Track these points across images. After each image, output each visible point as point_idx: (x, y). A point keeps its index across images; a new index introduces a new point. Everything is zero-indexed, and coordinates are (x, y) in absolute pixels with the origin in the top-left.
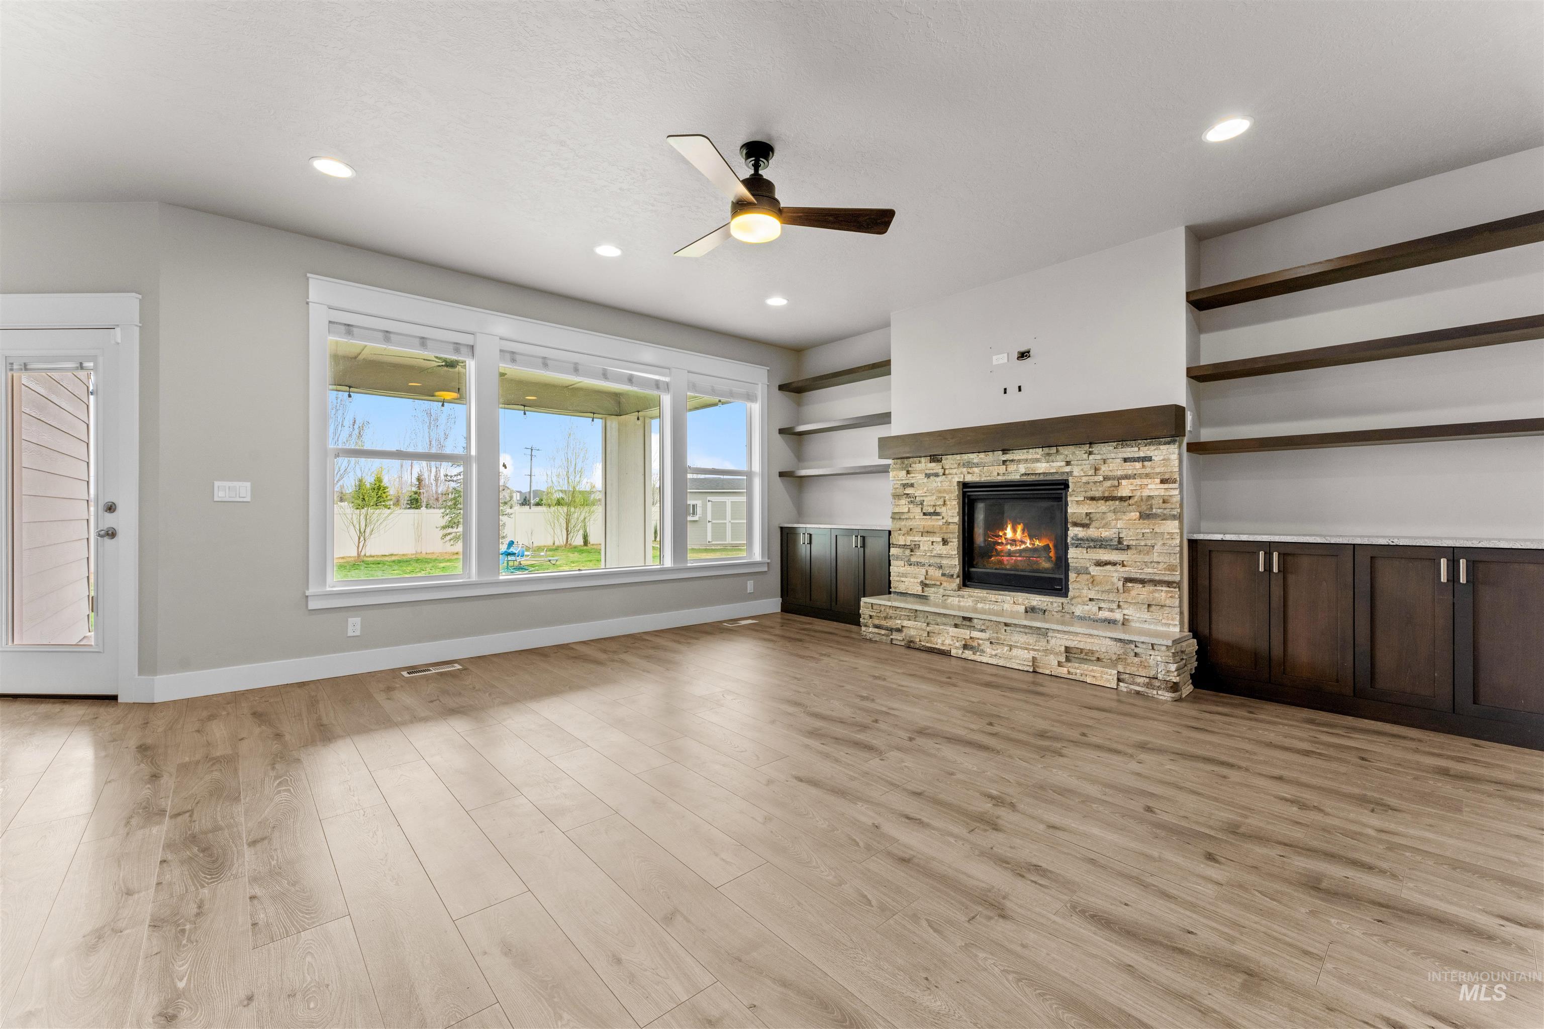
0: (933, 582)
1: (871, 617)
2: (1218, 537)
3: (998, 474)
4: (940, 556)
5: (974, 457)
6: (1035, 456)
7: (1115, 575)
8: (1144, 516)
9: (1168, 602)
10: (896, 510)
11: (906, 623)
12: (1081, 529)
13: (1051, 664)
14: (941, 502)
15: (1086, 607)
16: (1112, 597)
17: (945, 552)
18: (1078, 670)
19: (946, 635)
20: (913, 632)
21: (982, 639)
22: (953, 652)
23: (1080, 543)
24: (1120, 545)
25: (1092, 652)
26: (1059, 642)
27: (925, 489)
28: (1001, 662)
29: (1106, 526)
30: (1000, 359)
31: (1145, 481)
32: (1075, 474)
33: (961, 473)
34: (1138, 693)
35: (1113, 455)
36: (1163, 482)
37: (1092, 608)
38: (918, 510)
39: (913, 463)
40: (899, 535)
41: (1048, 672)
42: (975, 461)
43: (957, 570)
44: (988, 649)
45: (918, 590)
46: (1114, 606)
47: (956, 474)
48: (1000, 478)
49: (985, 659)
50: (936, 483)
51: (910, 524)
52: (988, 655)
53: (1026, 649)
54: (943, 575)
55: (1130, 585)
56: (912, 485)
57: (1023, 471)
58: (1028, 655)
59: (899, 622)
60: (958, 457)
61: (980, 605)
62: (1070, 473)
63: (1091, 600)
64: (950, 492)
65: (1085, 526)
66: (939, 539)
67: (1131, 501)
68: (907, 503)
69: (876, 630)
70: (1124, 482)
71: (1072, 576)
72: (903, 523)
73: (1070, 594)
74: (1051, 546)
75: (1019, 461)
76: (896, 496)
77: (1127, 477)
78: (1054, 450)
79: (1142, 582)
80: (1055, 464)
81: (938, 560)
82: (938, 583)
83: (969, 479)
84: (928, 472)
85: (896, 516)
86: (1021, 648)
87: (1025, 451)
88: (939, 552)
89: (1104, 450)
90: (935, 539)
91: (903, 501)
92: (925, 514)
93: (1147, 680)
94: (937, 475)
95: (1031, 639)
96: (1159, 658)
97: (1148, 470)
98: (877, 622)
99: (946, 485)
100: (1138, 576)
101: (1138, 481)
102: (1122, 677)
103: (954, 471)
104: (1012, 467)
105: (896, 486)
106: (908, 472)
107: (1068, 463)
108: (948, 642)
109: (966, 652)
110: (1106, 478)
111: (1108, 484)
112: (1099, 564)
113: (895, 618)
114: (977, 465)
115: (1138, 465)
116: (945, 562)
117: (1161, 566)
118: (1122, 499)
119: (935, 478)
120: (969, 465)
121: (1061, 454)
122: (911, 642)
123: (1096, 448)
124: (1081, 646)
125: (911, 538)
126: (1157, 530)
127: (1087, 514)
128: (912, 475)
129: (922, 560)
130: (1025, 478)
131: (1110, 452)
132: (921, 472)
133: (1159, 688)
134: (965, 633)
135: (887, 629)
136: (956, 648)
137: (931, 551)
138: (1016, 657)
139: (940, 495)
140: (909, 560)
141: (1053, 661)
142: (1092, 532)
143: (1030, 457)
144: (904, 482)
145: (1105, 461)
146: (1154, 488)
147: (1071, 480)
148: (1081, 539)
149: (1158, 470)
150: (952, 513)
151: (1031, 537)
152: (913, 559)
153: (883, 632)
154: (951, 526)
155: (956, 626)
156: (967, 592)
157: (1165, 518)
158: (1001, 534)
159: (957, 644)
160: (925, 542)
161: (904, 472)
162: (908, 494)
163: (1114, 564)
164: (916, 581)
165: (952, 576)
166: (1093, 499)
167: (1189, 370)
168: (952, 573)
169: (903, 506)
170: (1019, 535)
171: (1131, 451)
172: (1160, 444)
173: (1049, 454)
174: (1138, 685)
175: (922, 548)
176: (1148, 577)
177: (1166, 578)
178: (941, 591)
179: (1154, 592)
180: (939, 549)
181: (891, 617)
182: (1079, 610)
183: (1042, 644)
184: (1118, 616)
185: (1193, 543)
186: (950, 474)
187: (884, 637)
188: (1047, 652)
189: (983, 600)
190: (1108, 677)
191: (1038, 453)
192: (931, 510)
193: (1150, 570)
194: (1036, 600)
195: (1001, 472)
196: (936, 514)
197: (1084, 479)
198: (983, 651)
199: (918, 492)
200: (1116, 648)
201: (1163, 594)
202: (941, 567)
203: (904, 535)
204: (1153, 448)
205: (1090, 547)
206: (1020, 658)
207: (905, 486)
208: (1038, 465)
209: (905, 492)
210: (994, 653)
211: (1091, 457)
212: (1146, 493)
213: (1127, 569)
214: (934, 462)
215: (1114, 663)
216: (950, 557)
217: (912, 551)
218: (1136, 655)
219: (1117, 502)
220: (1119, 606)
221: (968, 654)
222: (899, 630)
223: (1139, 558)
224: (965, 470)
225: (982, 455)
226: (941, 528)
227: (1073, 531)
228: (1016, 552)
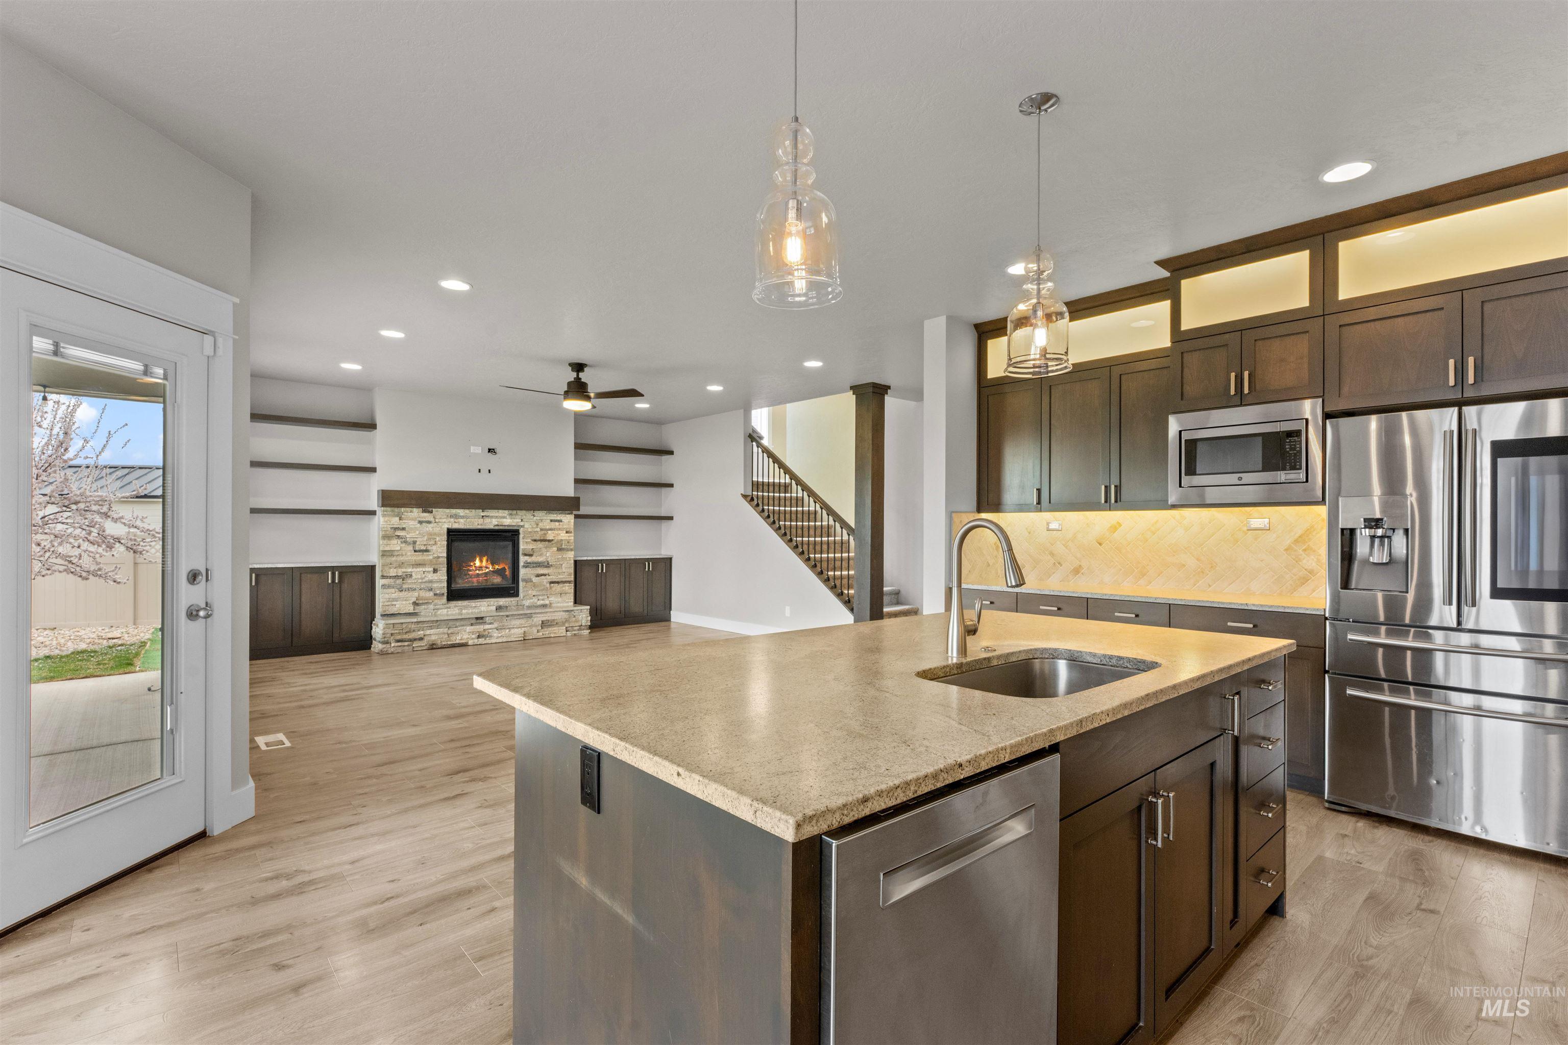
0: (426, 601)
1: (392, 634)
2: (585, 558)
3: (478, 524)
4: (431, 582)
5: (461, 512)
6: (504, 515)
7: (545, 580)
8: (559, 550)
9: (569, 591)
10: (387, 548)
11: (428, 632)
12: (528, 557)
13: (534, 633)
14: (432, 542)
15: (532, 600)
16: (544, 592)
17: (436, 578)
18: (547, 632)
19: (463, 633)
20: (433, 638)
21: (490, 629)
22: (470, 642)
23: (527, 565)
24: (547, 565)
25: (554, 620)
26: (538, 619)
27: (417, 532)
28: (505, 640)
29: (541, 555)
30: (476, 450)
31: (560, 532)
32: (526, 526)
33: (449, 522)
34: (575, 634)
35: (545, 518)
36: (567, 532)
37: (535, 600)
38: (411, 548)
39: (405, 512)
40: (390, 568)
41: (531, 637)
42: (461, 514)
43: (445, 591)
44: (496, 634)
45: (410, 609)
46: (546, 597)
47: (445, 522)
48: (479, 527)
49: (494, 641)
50: (429, 528)
51: (401, 559)
52: (496, 637)
53: (519, 628)
54: (435, 595)
55: (552, 585)
56: (404, 529)
57: (496, 523)
58: (521, 631)
59: (422, 632)
60: (448, 511)
61: (464, 611)
62: (522, 526)
63: (534, 596)
64: (440, 535)
65: (531, 555)
66: (432, 569)
67: (553, 542)
68: (399, 543)
69: (399, 644)
70: (549, 532)
71: (521, 584)
72: (394, 559)
73: (521, 594)
74: (506, 568)
75: (492, 517)
76: (386, 537)
77: (551, 529)
78: (515, 512)
79: (558, 583)
80: (515, 520)
81: (430, 585)
82: (431, 601)
83: (456, 526)
84: (420, 519)
85: (385, 554)
86: (516, 628)
87: (496, 511)
88: (431, 578)
89: (540, 515)
90: (427, 569)
91: (395, 541)
92: (415, 551)
93: (578, 627)
94: (429, 522)
95: (523, 621)
96: (584, 616)
97: (561, 527)
98: (399, 637)
99: (437, 530)
100: (556, 580)
101: (556, 532)
102: (568, 629)
103: (444, 520)
104: (487, 520)
105: (386, 529)
106: (400, 520)
107: (522, 520)
108: (465, 637)
109: (480, 640)
110: (541, 530)
111: (543, 532)
112: (538, 576)
113: (419, 631)
114: (462, 517)
115: (557, 524)
116: (435, 585)
117: (566, 574)
118: (549, 541)
119: (428, 525)
120: (456, 516)
121: (518, 515)
122: (433, 644)
123: (537, 513)
124: (549, 618)
125: (404, 570)
126: (564, 556)
127: (532, 549)
128: (404, 521)
129: (414, 586)
130: (497, 528)
131: (544, 516)
132: (412, 519)
133: (584, 629)
134: (480, 628)
135: (410, 640)
136: (473, 639)
137: (422, 579)
138: (514, 634)
139: (430, 537)
140: (401, 587)
141: (535, 630)
142: (534, 559)
143: (501, 515)
144: (395, 526)
145: (542, 520)
146: (563, 536)
147: (521, 531)
148: (530, 563)
149: (565, 527)
150: (440, 549)
151: (493, 564)
152: (405, 586)
153: (406, 644)
154: (440, 560)
155: (472, 625)
156: (453, 604)
157: (568, 550)
158: (472, 564)
159: (473, 636)
160: (417, 573)
161: (397, 519)
162: (399, 536)
163: (545, 575)
164: (408, 602)
165: (443, 594)
166: (535, 540)
167: (575, 479)
168: (443, 592)
169: (395, 545)
170: (484, 564)
171: (554, 516)
172: (566, 514)
173: (511, 514)
174: (575, 630)
175: (414, 576)
176: (560, 580)
177: (567, 580)
178: (431, 607)
179: (563, 586)
180: (431, 576)
181: (414, 631)
182: (527, 603)
183: (530, 622)
184: (547, 602)
185: (576, 562)
186: (439, 522)
187: (407, 648)
188: (531, 626)
189: (466, 607)
190: (561, 631)
191: (506, 513)
192: (423, 548)
193: (562, 577)
194: (502, 601)
195: (480, 523)
196: (427, 551)
197: (529, 530)
198: (491, 636)
199: (410, 536)
200: (565, 615)
201: (567, 588)
202: (431, 590)
203: (395, 568)
204: (563, 515)
205: (533, 567)
206: (516, 633)
207: (396, 529)
208: (505, 520)
209: (396, 534)
210: (500, 635)
211: (535, 518)
212: (560, 538)
213: (551, 577)
214: (425, 512)
215: (563, 624)
216: (440, 581)
217: (403, 580)
218: (574, 616)
219: (547, 543)
220: (548, 597)
221: (481, 641)
222: (421, 639)
223: (557, 571)
224: (452, 520)
225: (467, 511)
226: (431, 561)
227: (522, 559)
228: (482, 574)
